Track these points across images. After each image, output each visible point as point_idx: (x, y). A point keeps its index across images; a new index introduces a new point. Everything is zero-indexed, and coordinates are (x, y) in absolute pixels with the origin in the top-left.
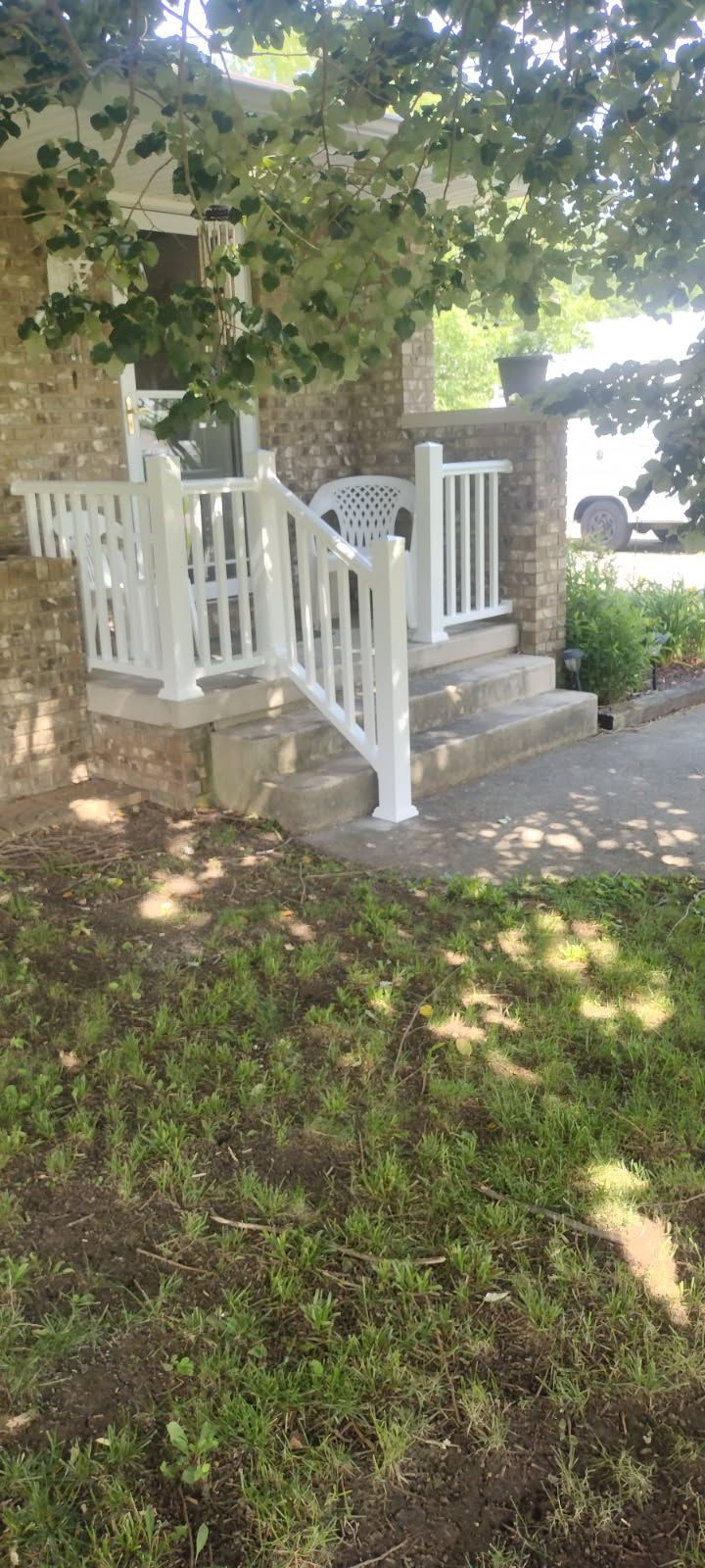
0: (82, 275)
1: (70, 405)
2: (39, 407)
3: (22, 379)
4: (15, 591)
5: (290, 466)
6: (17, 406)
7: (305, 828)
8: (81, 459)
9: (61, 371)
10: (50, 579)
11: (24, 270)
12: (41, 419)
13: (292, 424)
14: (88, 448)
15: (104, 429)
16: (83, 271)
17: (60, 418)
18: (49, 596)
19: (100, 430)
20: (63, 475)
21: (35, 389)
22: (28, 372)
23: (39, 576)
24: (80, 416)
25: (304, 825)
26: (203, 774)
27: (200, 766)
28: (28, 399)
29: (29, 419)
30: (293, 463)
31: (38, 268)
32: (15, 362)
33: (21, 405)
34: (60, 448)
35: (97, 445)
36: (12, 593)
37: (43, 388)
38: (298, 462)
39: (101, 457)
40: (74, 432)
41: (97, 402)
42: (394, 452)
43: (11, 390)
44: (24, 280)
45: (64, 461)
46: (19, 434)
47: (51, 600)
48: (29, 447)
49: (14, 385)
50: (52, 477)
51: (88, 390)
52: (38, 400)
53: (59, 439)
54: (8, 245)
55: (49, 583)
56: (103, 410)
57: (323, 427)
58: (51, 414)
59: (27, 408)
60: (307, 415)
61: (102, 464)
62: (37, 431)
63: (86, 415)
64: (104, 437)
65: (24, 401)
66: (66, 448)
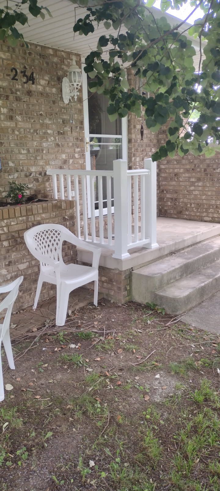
0: (77, 88)
1: (68, 140)
2: (57, 140)
3: (51, 129)
4: (54, 214)
5: (138, 165)
6: (50, 140)
7: (178, 313)
8: (71, 161)
9: (66, 126)
10: (66, 209)
11: (54, 86)
12: (58, 145)
13: (139, 148)
14: (73, 157)
15: (79, 149)
16: (77, 87)
17: (64, 145)
18: (66, 215)
19: (78, 150)
20: (65, 167)
21: (56, 133)
22: (54, 126)
23: (63, 208)
24: (71, 144)
25: (176, 312)
26: (128, 288)
27: (127, 285)
28: (53, 137)
29: (54, 145)
30: (139, 163)
31: (59, 86)
32: (50, 122)
33: (51, 140)
34: (64, 156)
35: (77, 156)
36: (53, 215)
37: (59, 133)
38: (140, 163)
39: (78, 160)
40: (69, 151)
41: (77, 139)
42: (174, 160)
43: (48, 133)
44: (54, 90)
45: (65, 162)
46: (50, 151)
47: (66, 217)
48: (54, 156)
49: (49, 131)
50: (61, 168)
51: (75, 134)
52: (57, 138)
53: (64, 153)
54: (49, 76)
55: (66, 211)
56: (79, 143)
57: (149, 150)
58: (61, 143)
59: (53, 141)
60: (144, 146)
61: (78, 163)
62: (56, 150)
63: (73, 144)
64: (79, 152)
65: (52, 138)
66: (66, 157)
